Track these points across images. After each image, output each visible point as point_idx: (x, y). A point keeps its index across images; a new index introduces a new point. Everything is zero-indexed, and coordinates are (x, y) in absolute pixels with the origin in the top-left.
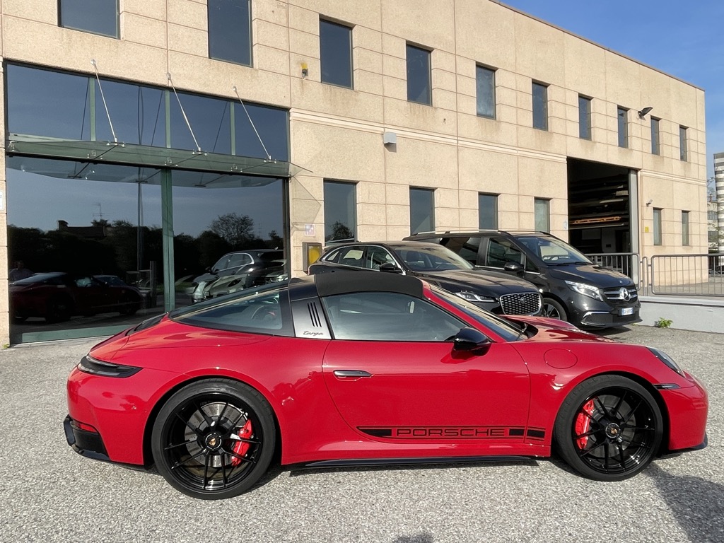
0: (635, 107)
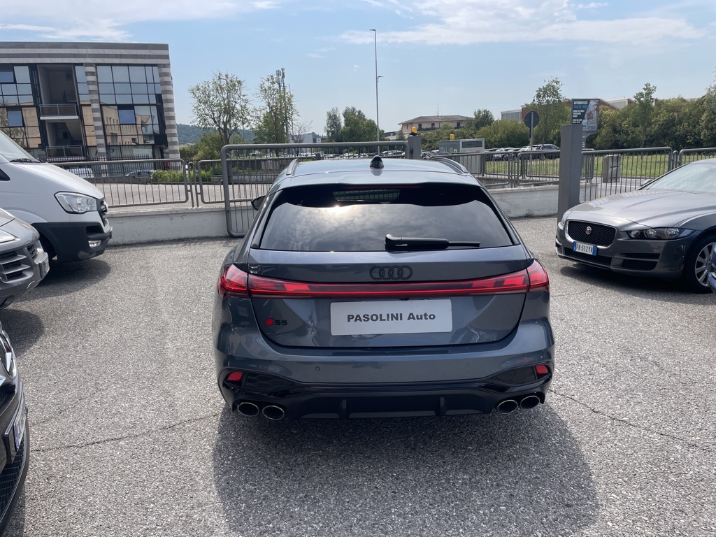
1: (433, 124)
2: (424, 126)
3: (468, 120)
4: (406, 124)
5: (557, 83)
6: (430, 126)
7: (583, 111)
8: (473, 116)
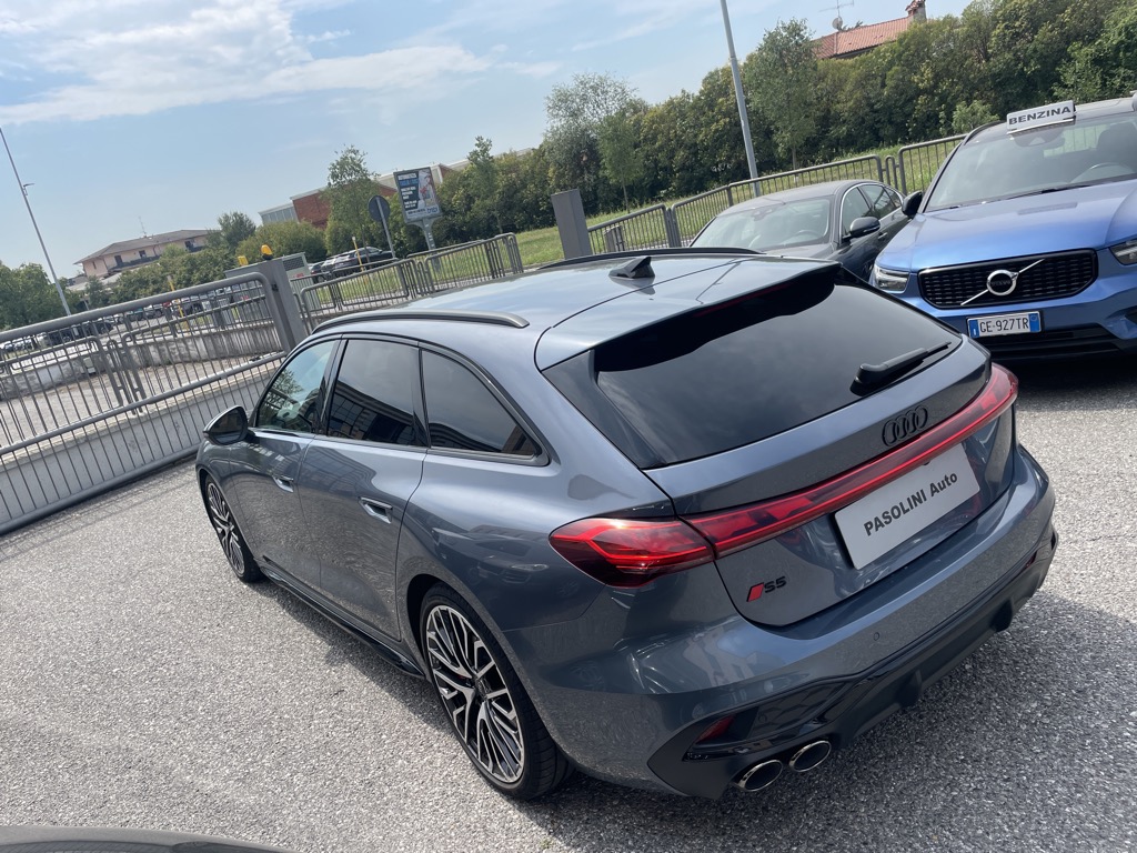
1: (142, 253)
2: (126, 258)
3: (212, 237)
4: (90, 262)
5: (356, 152)
6: (138, 257)
7: (413, 188)
8: (219, 227)
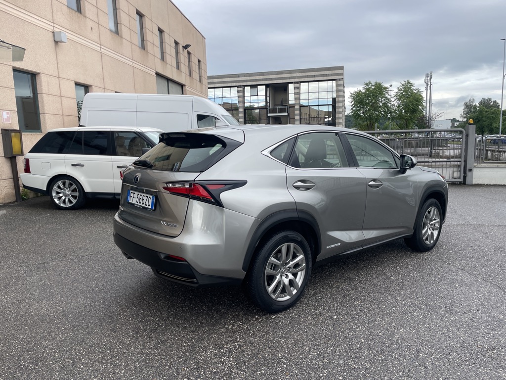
0: (182, 43)
